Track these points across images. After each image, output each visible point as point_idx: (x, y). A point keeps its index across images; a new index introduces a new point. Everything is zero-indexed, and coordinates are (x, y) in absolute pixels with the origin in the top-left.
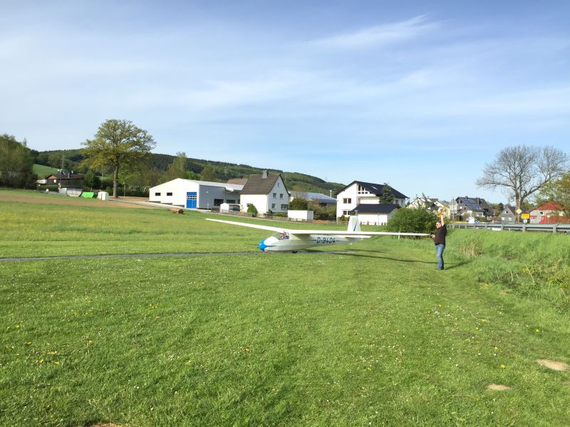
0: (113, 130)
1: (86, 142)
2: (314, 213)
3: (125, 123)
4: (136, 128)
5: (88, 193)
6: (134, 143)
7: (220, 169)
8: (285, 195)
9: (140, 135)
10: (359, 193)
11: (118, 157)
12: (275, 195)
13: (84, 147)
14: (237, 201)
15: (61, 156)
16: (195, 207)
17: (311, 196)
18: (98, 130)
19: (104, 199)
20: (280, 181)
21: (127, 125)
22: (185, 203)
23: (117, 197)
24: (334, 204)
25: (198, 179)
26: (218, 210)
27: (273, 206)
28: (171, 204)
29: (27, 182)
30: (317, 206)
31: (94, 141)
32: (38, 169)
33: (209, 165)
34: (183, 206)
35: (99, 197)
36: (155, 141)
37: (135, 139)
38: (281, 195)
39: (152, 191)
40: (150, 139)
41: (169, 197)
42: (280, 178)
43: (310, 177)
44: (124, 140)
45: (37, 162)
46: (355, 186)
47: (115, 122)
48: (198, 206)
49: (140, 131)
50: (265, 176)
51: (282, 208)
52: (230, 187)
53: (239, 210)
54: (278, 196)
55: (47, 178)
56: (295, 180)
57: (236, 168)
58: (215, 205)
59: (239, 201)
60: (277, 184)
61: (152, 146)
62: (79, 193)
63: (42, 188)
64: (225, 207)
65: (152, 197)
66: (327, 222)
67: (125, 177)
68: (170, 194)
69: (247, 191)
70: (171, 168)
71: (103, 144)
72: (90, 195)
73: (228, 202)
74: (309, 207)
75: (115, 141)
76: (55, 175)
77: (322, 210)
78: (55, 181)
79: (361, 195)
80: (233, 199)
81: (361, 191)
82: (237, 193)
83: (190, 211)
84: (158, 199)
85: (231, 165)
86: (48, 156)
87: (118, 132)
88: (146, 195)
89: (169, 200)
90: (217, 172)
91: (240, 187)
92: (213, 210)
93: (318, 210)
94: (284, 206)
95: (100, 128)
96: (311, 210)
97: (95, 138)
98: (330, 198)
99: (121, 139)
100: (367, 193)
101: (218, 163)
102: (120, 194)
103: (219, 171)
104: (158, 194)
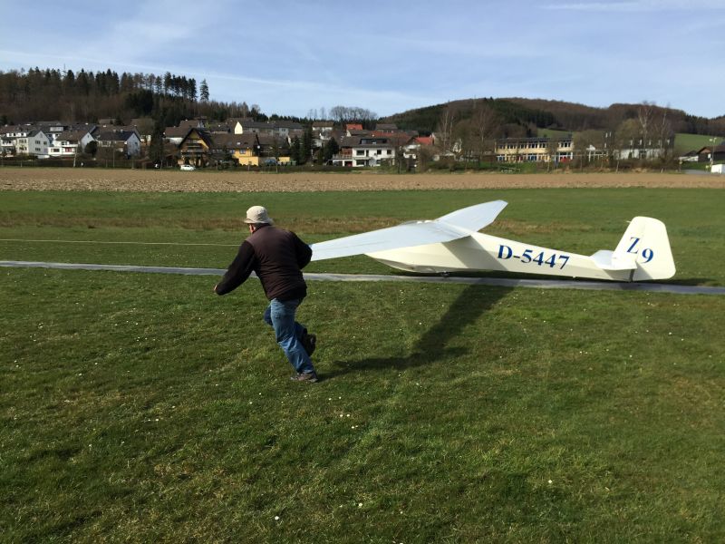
76: (709, 148)
78: (709, 156)
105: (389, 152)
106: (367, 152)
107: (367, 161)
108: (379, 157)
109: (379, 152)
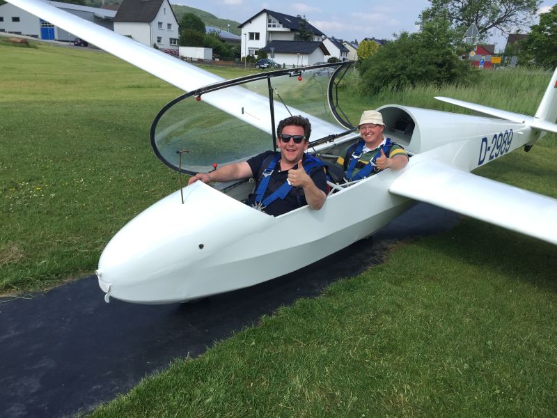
2: (214, 52)
8: (175, 27)
10: (270, 26)
12: (160, 24)
16: (52, 37)
20: (166, 5)
22: (39, 33)
24: (239, 42)
27: (159, 40)
28: (19, 33)
34: (36, 36)
38: (169, 25)
41: (16, 23)
42: (165, 1)
46: (264, 17)
48: (56, 37)
51: (171, 43)
54: (165, 26)
60: (162, 9)
68: (16, 19)
69: (121, 18)
79: (272, 29)
81: (272, 24)
82: (110, 22)
83: (48, 43)
89: (16, 27)
91: (112, 14)
94: (172, 41)
96: (206, 46)
100: (278, 26)
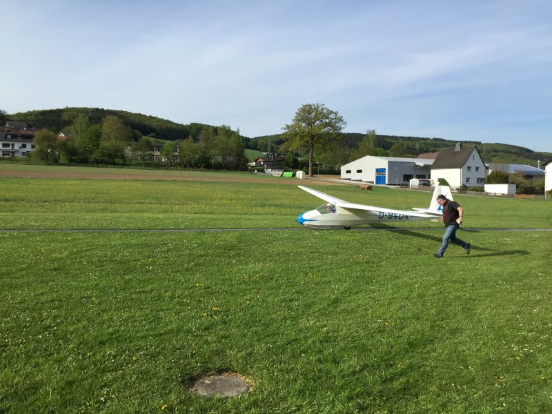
0: (308, 114)
1: (285, 127)
2: (517, 187)
3: (318, 107)
4: (328, 110)
5: (288, 173)
6: (327, 125)
7: (411, 144)
8: (482, 169)
9: (332, 116)
11: (312, 139)
12: (469, 168)
13: (284, 131)
14: (427, 176)
15: (267, 141)
16: (384, 183)
17: (513, 168)
18: (295, 115)
19: (301, 177)
20: (475, 153)
21: (320, 108)
22: (374, 180)
23: (312, 176)
24: (542, 176)
25: (387, 155)
26: (407, 186)
27: (468, 180)
28: (361, 181)
29: (240, 165)
30: (521, 179)
31: (292, 125)
32: (249, 153)
33: (401, 140)
34: (372, 182)
35: (297, 176)
36: (345, 121)
37: (327, 121)
38: (477, 169)
39: (344, 169)
40: (340, 120)
41: (359, 174)
42: (475, 150)
43: (514, 147)
44: (318, 122)
45: (248, 147)
47: (310, 106)
48: (387, 182)
49: (331, 112)
50: (458, 148)
51: (478, 182)
52: (420, 162)
53: (429, 186)
54: (473, 169)
55: (256, 161)
56: (496, 151)
57: (428, 141)
58: (404, 181)
59: (430, 176)
60: (472, 156)
61: (343, 126)
62: (281, 173)
63: (252, 170)
64: (414, 182)
65: (344, 175)
66: (532, 196)
67: (319, 157)
68: (359, 171)
69: (437, 165)
70: (361, 145)
71: (300, 127)
72: (288, 174)
73: (418, 177)
74: (510, 180)
75: (309, 124)
76: (262, 158)
77: (527, 183)
78: (262, 163)
80: (424, 173)
82: (427, 168)
83: (378, 187)
84: (348, 176)
85: (423, 139)
86: (257, 141)
87: (313, 115)
88: (338, 173)
89: (359, 176)
90: (408, 148)
91: (430, 162)
92: (402, 185)
93: (522, 183)
94: (478, 179)
95: (297, 113)
96: (512, 183)
97: (293, 123)
98: (538, 169)
99: (315, 122)
101: (409, 139)
102: (315, 172)
103: (411, 146)
104: (349, 172)
105: (33, 147)
106: (13, 145)
107: (13, 153)
108: (24, 150)
109: (24, 146)
